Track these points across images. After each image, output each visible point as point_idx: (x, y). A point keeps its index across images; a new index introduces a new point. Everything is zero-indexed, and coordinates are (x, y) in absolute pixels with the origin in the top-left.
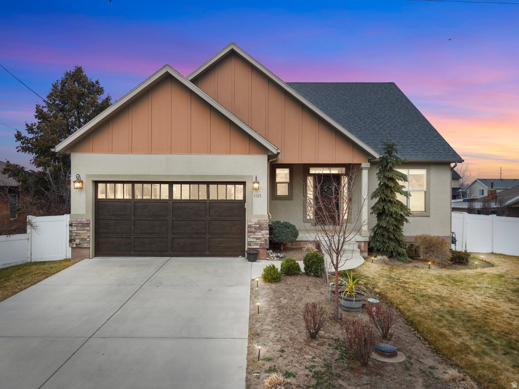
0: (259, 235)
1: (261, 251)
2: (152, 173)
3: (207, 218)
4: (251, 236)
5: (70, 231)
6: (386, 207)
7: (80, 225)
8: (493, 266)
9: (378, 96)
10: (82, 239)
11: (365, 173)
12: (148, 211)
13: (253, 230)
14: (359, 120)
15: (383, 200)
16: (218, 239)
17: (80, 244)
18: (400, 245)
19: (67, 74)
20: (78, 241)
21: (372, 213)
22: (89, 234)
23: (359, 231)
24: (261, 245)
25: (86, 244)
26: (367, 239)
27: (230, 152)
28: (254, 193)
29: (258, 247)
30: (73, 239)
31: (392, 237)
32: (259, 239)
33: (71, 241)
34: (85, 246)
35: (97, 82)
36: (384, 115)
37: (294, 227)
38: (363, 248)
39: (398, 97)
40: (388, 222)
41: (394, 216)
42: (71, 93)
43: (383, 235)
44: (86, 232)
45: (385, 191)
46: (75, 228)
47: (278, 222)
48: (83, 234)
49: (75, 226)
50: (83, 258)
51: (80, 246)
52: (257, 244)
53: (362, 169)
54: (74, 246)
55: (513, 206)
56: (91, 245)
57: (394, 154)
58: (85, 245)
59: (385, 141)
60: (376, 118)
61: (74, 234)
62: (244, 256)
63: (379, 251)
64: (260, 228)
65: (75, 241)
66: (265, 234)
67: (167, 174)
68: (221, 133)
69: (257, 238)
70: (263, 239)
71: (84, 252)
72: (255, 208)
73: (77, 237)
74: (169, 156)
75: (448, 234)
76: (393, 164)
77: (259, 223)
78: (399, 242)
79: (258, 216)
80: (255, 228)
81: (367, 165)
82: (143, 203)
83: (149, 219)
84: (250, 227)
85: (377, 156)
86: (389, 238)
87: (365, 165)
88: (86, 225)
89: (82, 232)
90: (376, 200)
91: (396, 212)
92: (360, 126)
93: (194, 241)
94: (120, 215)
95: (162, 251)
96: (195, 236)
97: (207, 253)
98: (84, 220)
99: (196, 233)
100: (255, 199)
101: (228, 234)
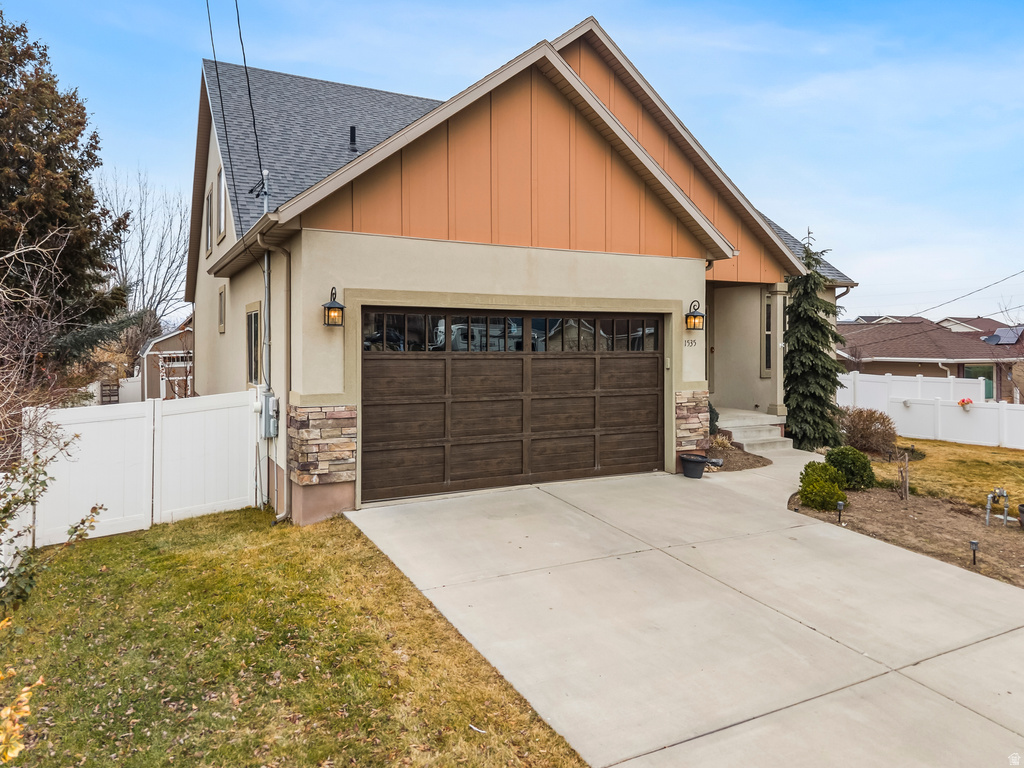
0: (694, 423)
2: (499, 292)
3: (597, 393)
4: (683, 427)
7: (330, 422)
10: (337, 459)
12: (482, 380)
13: (685, 412)
16: (616, 437)
17: (329, 474)
20: (323, 467)
24: (698, 443)
25: (345, 473)
27: (641, 251)
28: (685, 337)
29: (694, 447)
30: (311, 463)
32: (695, 430)
33: (306, 467)
34: (343, 479)
44: (346, 440)
48: (337, 446)
49: (314, 427)
51: (329, 481)
52: (690, 442)
54: (315, 480)
58: (345, 476)
61: (315, 449)
62: (665, 469)
64: (696, 410)
65: (316, 467)
66: (703, 421)
67: (531, 294)
69: (691, 430)
70: (701, 431)
72: (686, 367)
73: (322, 456)
74: (533, 251)
77: (693, 398)
79: (691, 384)
80: (688, 409)
82: (470, 363)
83: (485, 399)
84: (679, 407)
88: (346, 422)
89: (334, 441)
93: (573, 443)
94: (419, 393)
95: (510, 473)
96: (575, 432)
97: (598, 467)
98: (341, 411)
99: (577, 427)
100: (686, 349)
101: (633, 424)
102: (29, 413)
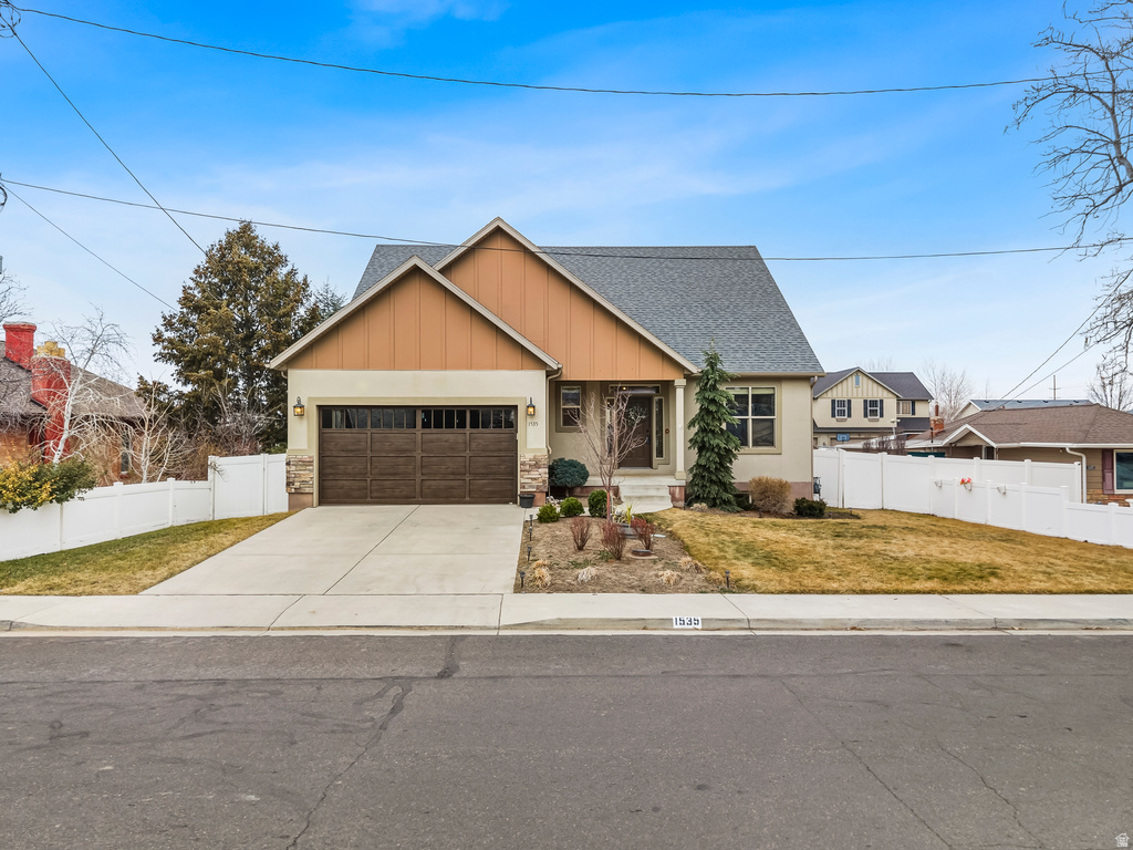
0: (534, 474)
1: (538, 496)
2: (395, 396)
3: (467, 454)
4: (525, 477)
5: (288, 472)
6: (705, 439)
7: (300, 463)
8: (859, 518)
9: (725, 271)
10: (303, 481)
11: (680, 393)
13: (528, 467)
14: (687, 314)
15: (703, 430)
16: (481, 481)
17: (300, 488)
18: (726, 491)
19: (229, 234)
20: (297, 485)
21: (690, 448)
22: (312, 475)
23: (672, 473)
24: (538, 487)
26: (683, 483)
27: (497, 367)
28: (529, 420)
29: (534, 490)
30: (291, 482)
31: (714, 478)
32: (535, 479)
33: (288, 484)
34: (307, 492)
35: (276, 247)
36: (727, 303)
37: (583, 467)
38: (677, 495)
39: (756, 273)
40: (708, 459)
41: (716, 450)
42: (239, 268)
43: (703, 477)
44: (308, 472)
45: (705, 417)
46: (293, 468)
47: (562, 460)
48: (304, 475)
49: (293, 466)
50: (303, 506)
51: (300, 492)
52: (532, 487)
53: (675, 388)
54: (293, 491)
55: (958, 445)
56: (315, 490)
57: (719, 366)
58: (307, 490)
59: (707, 348)
60: (714, 310)
61: (293, 476)
62: (515, 502)
63: (698, 499)
64: (537, 465)
65: (293, 485)
66: (543, 473)
68: (484, 343)
69: (532, 479)
70: (540, 480)
71: (306, 499)
72: (530, 439)
73: (296, 479)
75: (809, 480)
76: (715, 381)
77: (535, 459)
78: (726, 486)
79: (533, 450)
80: (530, 466)
81: (683, 382)
83: (391, 455)
84: (523, 464)
85: (695, 370)
86: (712, 481)
87: (680, 382)
88: (308, 463)
89: (302, 472)
90: (695, 429)
91: (718, 445)
92: (688, 323)
93: (451, 483)
94: (351, 451)
95: (408, 497)
96: (452, 477)
97: (467, 499)
98: (306, 458)
99: (453, 474)
100: (530, 429)
101: (495, 474)
102: (211, 459)
